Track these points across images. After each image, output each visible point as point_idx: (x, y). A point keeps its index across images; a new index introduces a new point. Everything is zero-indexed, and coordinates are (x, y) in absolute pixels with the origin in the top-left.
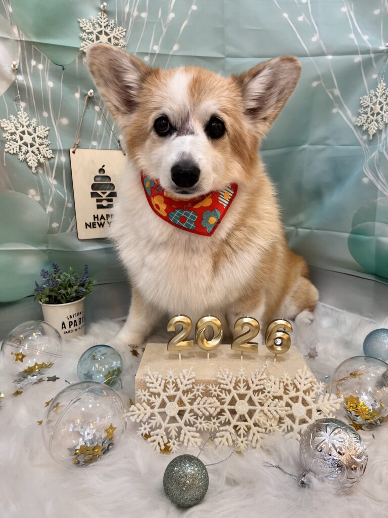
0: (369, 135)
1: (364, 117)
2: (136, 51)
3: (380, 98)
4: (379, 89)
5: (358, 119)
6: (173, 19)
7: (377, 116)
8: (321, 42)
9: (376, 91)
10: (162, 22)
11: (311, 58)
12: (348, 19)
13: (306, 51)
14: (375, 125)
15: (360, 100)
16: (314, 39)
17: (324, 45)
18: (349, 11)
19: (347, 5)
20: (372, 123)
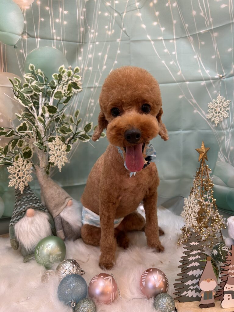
0: (215, 124)
1: (211, 114)
2: (87, 86)
3: (219, 103)
4: (218, 99)
5: (208, 115)
6: (105, 69)
7: (218, 113)
8: (182, 75)
9: (217, 100)
10: (100, 70)
11: (177, 84)
12: (198, 62)
13: (174, 80)
14: (218, 118)
15: (208, 105)
16: (179, 74)
17: (184, 77)
18: (198, 57)
19: (197, 54)
20: (216, 117)
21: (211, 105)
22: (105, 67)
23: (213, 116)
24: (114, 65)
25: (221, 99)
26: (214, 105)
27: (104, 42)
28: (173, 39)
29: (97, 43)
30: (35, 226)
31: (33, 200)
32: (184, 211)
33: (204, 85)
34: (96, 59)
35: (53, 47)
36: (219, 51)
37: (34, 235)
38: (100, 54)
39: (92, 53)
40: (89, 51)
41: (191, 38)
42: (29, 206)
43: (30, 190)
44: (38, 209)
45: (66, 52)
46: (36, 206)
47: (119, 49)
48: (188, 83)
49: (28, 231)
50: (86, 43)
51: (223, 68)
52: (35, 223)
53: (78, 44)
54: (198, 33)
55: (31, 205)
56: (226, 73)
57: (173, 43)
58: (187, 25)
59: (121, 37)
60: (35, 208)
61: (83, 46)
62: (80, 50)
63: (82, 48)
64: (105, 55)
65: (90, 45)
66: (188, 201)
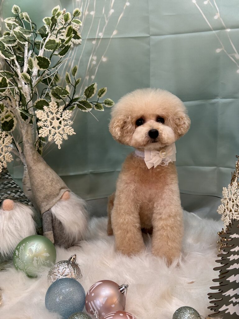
2: (87, 38)
6: (113, 13)
8: (221, 19)
10: (105, 16)
11: (214, 32)
13: (210, 27)
16: (216, 17)
17: (224, 22)
22: (112, 11)
24: (124, 8)
30: (14, 223)
31: (12, 188)
32: (222, 205)
37: (12, 235)
42: (6, 195)
43: (8, 175)
44: (19, 200)
46: (16, 196)
48: (229, 30)
49: (4, 229)
52: (14, 219)
55: (9, 194)
60: (15, 199)
66: (228, 190)
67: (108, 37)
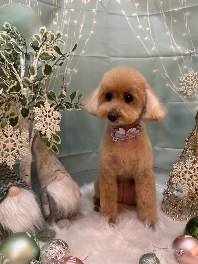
0: (189, 96)
1: (183, 87)
4: (190, 73)
5: (179, 88)
6: (81, 38)
7: (191, 86)
8: (157, 50)
9: (188, 74)
10: (76, 39)
11: (152, 58)
12: (170, 39)
13: (149, 54)
14: (191, 91)
15: (179, 79)
16: (153, 49)
18: (170, 34)
19: (169, 31)
20: (189, 90)
21: (182, 79)
22: (81, 36)
23: (185, 88)
24: (90, 35)
25: (193, 73)
26: (186, 79)
27: (80, 10)
28: (147, 16)
29: (73, 10)
33: (176, 60)
34: (72, 26)
35: (27, 5)
36: (190, 30)
38: (76, 22)
39: (67, 19)
40: (64, 16)
41: (164, 16)
45: (41, 13)
47: (95, 19)
48: (161, 58)
50: (61, 8)
51: (193, 45)
53: (53, 6)
54: (172, 11)
56: (196, 50)
57: (147, 19)
58: (161, 3)
59: (97, 7)
61: (58, 10)
62: (55, 14)
63: (57, 13)
64: (81, 23)
65: (65, 11)
67: (78, 55)
